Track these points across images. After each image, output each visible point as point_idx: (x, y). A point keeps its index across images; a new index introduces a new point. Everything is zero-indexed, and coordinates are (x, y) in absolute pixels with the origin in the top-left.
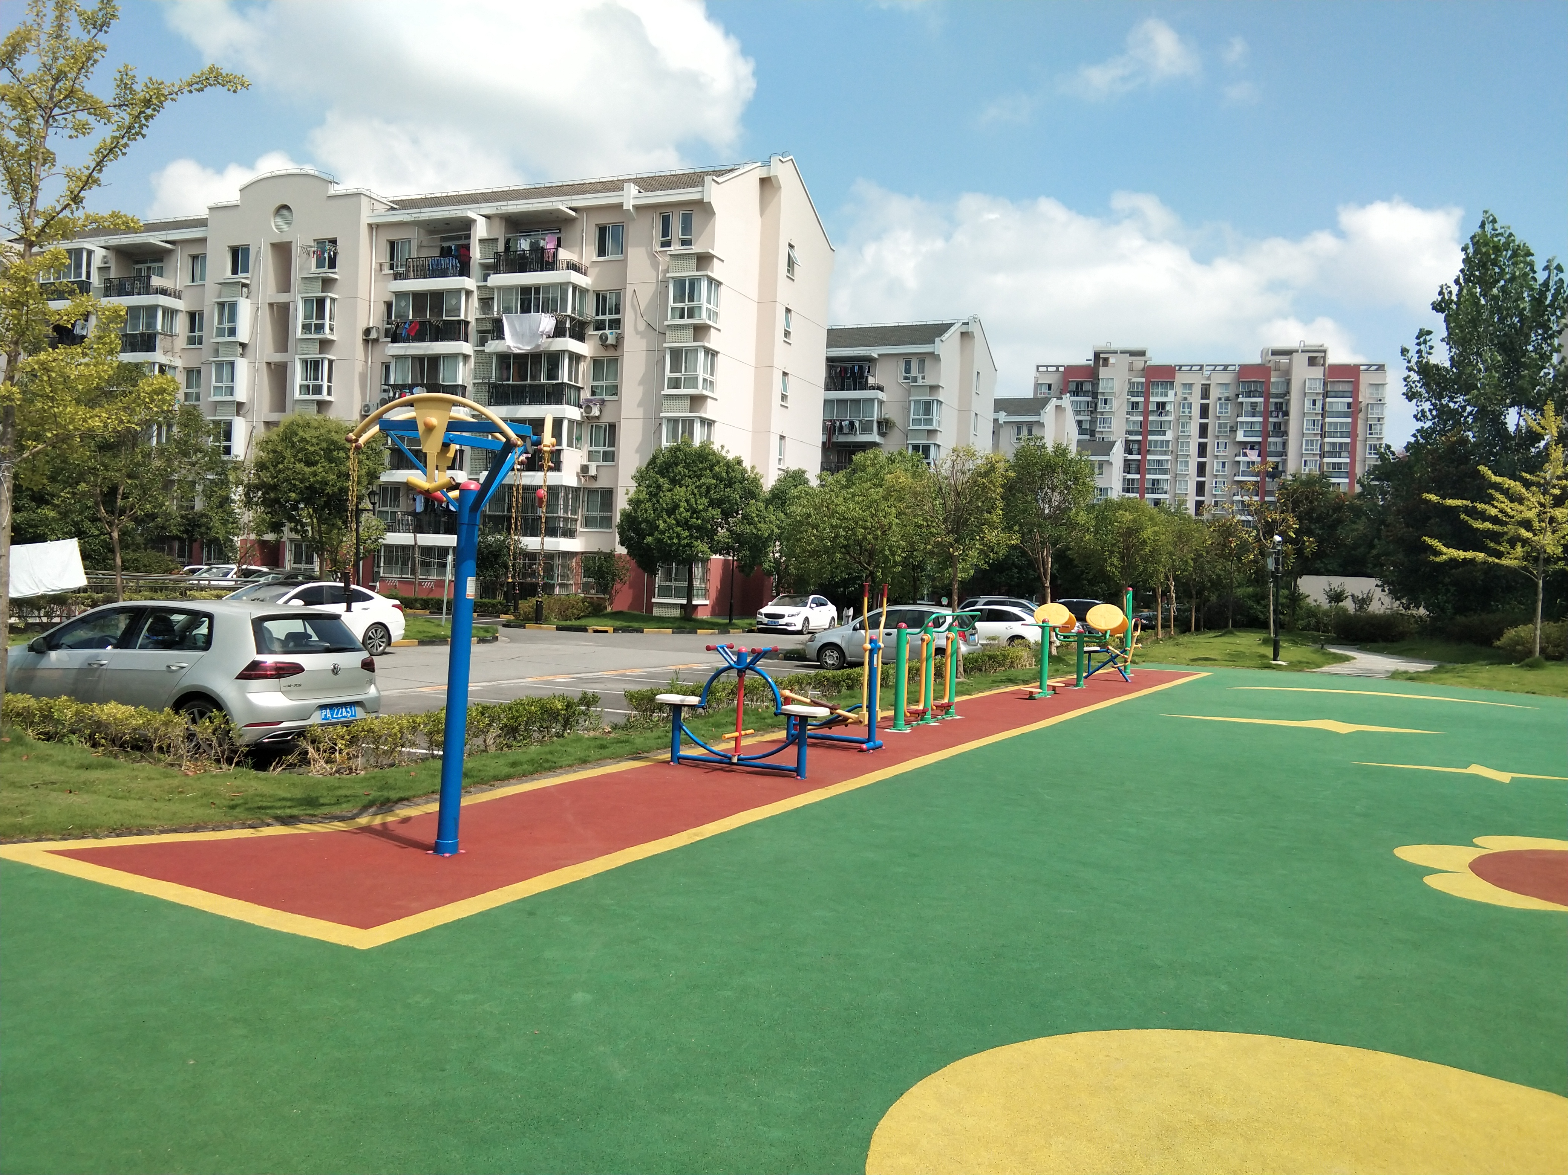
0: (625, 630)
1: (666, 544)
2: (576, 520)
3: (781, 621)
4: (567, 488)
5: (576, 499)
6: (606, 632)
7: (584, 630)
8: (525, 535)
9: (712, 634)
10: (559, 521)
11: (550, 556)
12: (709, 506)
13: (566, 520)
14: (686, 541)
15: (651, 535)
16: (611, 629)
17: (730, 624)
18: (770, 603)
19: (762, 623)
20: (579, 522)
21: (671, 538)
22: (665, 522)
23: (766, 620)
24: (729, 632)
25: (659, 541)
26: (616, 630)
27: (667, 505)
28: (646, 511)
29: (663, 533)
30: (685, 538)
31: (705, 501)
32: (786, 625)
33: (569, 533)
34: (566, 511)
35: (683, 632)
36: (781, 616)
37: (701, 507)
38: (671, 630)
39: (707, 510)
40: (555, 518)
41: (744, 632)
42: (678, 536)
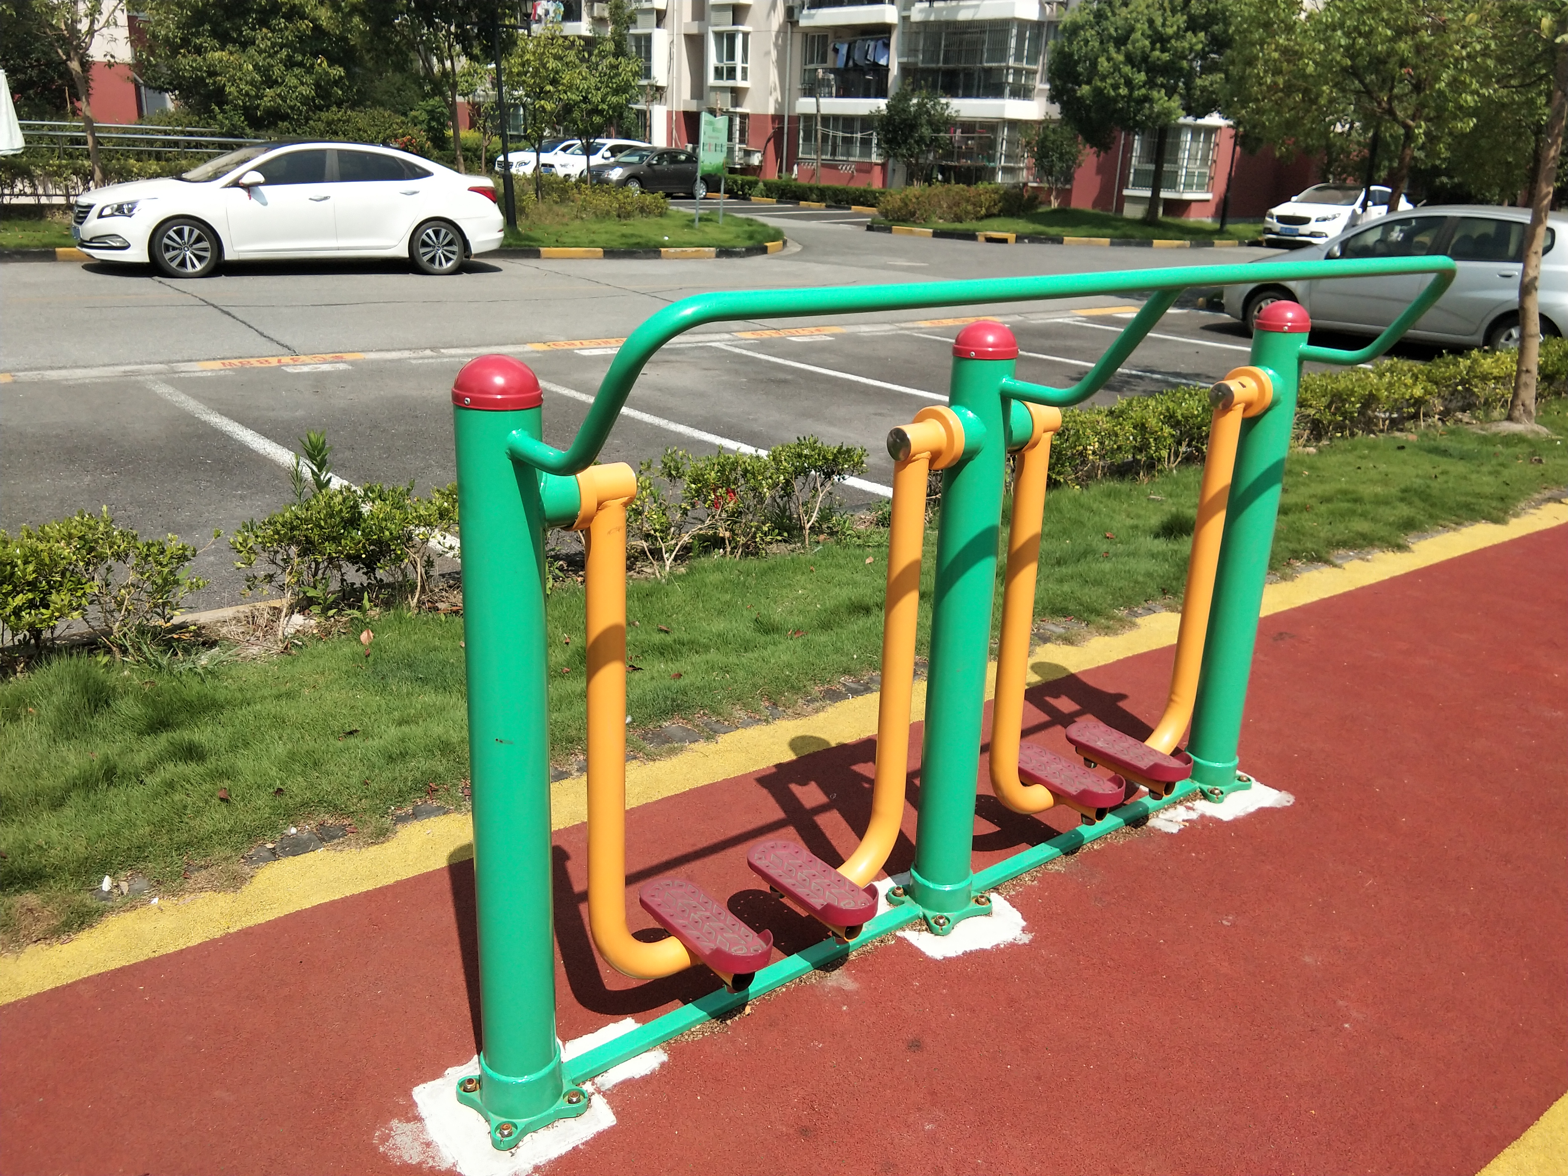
0: (1034, 238)
1: (1109, 98)
2: (1035, 72)
3: (1304, 229)
4: (1023, 24)
5: (1036, 39)
6: (1004, 241)
7: (970, 236)
8: (955, 95)
9: (1179, 247)
10: (1008, 74)
11: (992, 126)
12: (1186, 30)
13: (1018, 72)
14: (1143, 91)
15: (1089, 82)
16: (1011, 237)
17: (1220, 233)
18: (1294, 198)
19: (1270, 231)
20: (1038, 76)
21: (1116, 87)
22: (1109, 59)
23: (1278, 226)
24: (1212, 245)
25: (1098, 92)
26: (1019, 239)
27: (1116, 30)
28: (1087, 42)
29: (1103, 78)
30: (1140, 88)
31: (1181, 20)
32: (1312, 235)
33: (1022, 92)
34: (1019, 57)
35: (1128, 244)
36: (1305, 221)
37: (1170, 31)
38: (1108, 240)
39: (1184, 37)
40: (1000, 69)
41: (1241, 244)
42: (1129, 83)
